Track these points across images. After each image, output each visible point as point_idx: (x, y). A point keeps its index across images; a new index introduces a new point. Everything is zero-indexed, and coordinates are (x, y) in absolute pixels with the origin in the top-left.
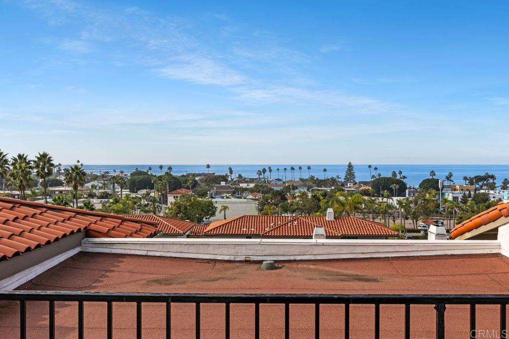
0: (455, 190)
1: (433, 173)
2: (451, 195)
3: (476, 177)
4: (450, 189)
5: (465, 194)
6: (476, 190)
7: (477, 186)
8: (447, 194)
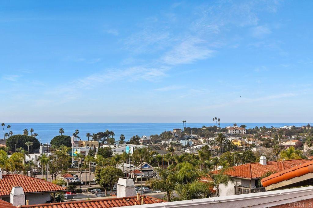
0: (82, 145)
1: (62, 131)
2: (79, 150)
3: (99, 134)
4: (78, 145)
5: (91, 149)
6: (100, 145)
7: (100, 141)
8: (75, 149)
